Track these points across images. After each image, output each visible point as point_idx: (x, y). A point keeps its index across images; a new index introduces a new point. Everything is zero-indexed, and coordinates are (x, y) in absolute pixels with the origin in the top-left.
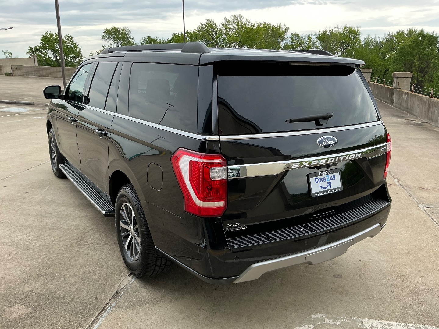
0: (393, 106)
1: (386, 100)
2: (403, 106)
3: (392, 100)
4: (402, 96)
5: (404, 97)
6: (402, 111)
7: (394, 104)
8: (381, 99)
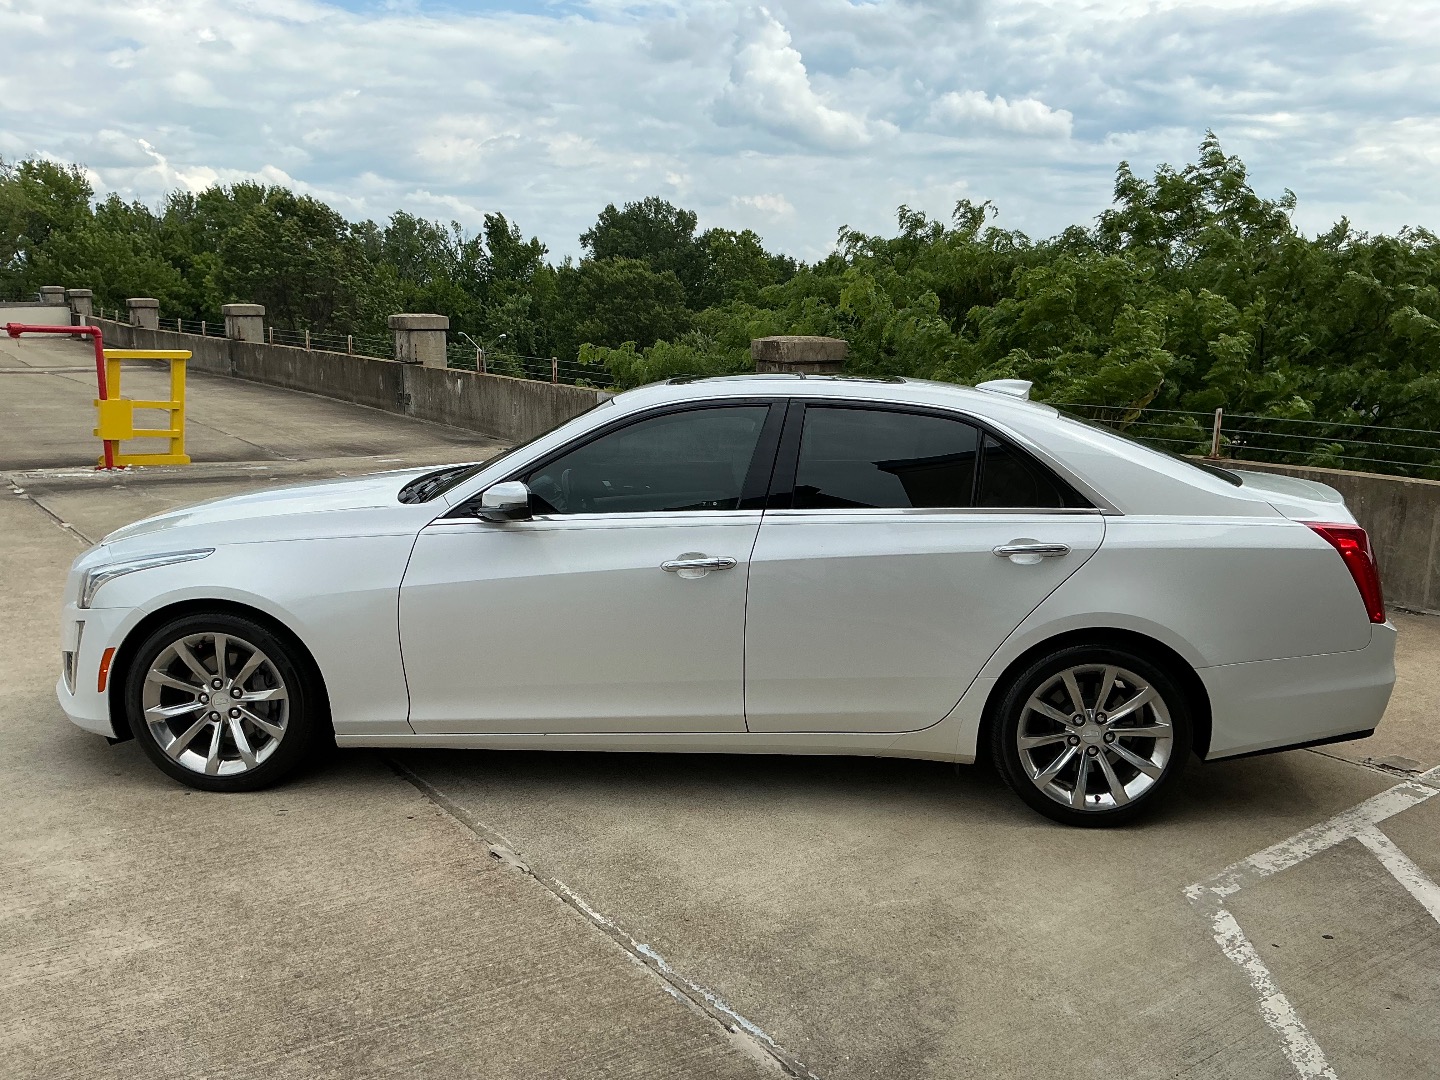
0: (411, 415)
1: (373, 400)
2: (452, 414)
3: (401, 401)
4: (442, 384)
5: (449, 385)
6: (451, 427)
7: (413, 408)
8: (350, 395)
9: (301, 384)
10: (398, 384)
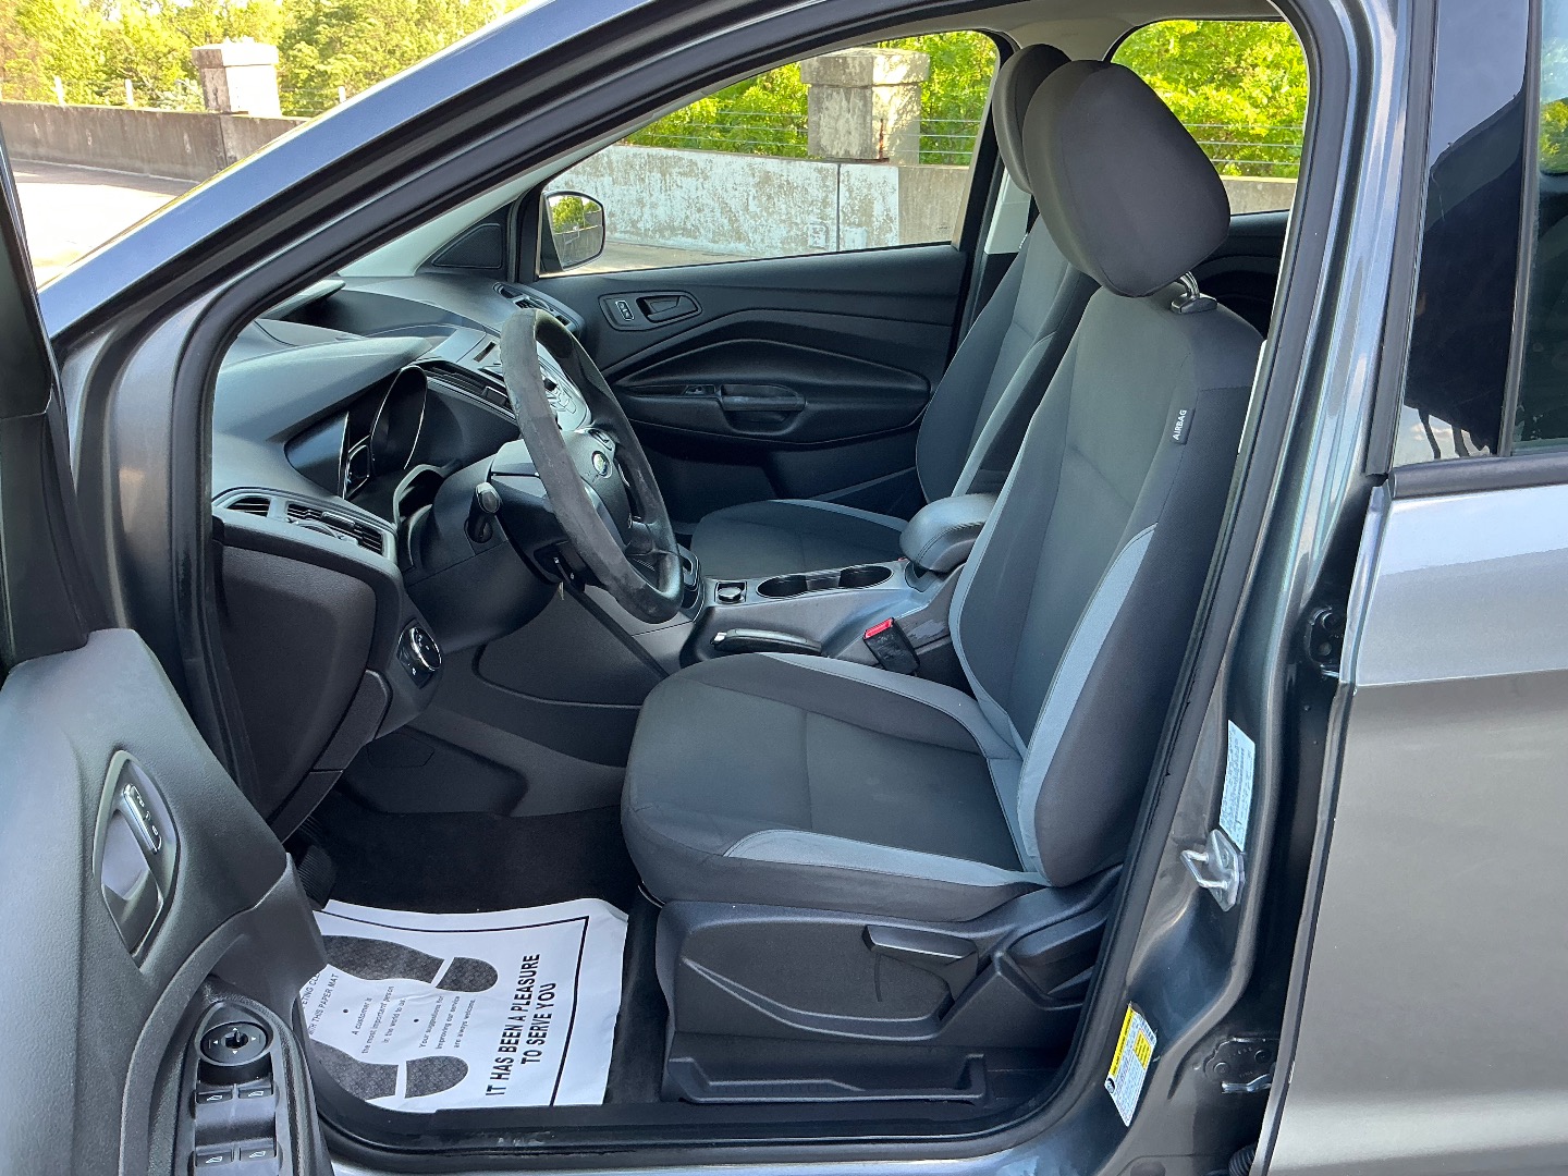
9: (58, 154)
10: (214, 144)
